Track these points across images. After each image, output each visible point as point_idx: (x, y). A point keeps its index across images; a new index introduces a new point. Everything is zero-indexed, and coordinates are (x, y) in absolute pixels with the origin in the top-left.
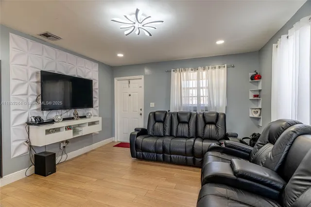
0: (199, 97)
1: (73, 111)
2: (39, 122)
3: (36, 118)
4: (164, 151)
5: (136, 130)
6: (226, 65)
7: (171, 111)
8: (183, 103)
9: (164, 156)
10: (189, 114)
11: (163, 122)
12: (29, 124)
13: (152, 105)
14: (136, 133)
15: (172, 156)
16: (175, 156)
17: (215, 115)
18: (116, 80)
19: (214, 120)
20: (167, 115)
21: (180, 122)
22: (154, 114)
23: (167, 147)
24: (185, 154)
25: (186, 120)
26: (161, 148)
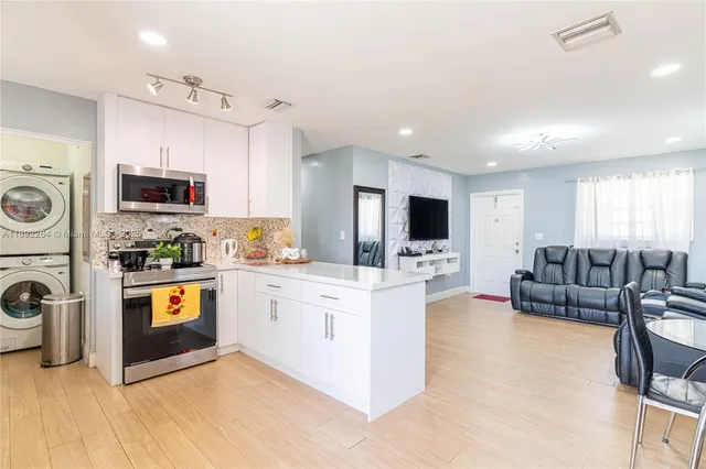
0: (632, 224)
1: (432, 242)
2: (409, 253)
3: (407, 249)
4: (568, 302)
5: (517, 272)
6: (691, 169)
7: (576, 247)
8: (600, 234)
9: (567, 310)
10: (611, 253)
11: (562, 264)
12: (400, 255)
13: (539, 236)
14: (520, 276)
15: (581, 310)
16: (587, 310)
17: (665, 254)
18: (472, 196)
19: (662, 264)
20: (569, 253)
21: (593, 263)
22: (545, 250)
23: (573, 297)
24: (605, 308)
25: (607, 262)
26: (563, 298)
